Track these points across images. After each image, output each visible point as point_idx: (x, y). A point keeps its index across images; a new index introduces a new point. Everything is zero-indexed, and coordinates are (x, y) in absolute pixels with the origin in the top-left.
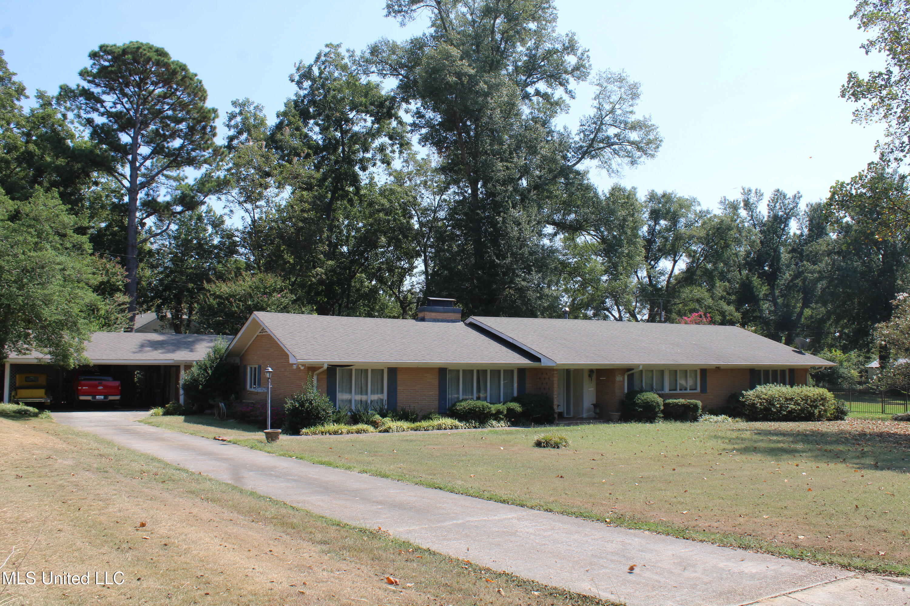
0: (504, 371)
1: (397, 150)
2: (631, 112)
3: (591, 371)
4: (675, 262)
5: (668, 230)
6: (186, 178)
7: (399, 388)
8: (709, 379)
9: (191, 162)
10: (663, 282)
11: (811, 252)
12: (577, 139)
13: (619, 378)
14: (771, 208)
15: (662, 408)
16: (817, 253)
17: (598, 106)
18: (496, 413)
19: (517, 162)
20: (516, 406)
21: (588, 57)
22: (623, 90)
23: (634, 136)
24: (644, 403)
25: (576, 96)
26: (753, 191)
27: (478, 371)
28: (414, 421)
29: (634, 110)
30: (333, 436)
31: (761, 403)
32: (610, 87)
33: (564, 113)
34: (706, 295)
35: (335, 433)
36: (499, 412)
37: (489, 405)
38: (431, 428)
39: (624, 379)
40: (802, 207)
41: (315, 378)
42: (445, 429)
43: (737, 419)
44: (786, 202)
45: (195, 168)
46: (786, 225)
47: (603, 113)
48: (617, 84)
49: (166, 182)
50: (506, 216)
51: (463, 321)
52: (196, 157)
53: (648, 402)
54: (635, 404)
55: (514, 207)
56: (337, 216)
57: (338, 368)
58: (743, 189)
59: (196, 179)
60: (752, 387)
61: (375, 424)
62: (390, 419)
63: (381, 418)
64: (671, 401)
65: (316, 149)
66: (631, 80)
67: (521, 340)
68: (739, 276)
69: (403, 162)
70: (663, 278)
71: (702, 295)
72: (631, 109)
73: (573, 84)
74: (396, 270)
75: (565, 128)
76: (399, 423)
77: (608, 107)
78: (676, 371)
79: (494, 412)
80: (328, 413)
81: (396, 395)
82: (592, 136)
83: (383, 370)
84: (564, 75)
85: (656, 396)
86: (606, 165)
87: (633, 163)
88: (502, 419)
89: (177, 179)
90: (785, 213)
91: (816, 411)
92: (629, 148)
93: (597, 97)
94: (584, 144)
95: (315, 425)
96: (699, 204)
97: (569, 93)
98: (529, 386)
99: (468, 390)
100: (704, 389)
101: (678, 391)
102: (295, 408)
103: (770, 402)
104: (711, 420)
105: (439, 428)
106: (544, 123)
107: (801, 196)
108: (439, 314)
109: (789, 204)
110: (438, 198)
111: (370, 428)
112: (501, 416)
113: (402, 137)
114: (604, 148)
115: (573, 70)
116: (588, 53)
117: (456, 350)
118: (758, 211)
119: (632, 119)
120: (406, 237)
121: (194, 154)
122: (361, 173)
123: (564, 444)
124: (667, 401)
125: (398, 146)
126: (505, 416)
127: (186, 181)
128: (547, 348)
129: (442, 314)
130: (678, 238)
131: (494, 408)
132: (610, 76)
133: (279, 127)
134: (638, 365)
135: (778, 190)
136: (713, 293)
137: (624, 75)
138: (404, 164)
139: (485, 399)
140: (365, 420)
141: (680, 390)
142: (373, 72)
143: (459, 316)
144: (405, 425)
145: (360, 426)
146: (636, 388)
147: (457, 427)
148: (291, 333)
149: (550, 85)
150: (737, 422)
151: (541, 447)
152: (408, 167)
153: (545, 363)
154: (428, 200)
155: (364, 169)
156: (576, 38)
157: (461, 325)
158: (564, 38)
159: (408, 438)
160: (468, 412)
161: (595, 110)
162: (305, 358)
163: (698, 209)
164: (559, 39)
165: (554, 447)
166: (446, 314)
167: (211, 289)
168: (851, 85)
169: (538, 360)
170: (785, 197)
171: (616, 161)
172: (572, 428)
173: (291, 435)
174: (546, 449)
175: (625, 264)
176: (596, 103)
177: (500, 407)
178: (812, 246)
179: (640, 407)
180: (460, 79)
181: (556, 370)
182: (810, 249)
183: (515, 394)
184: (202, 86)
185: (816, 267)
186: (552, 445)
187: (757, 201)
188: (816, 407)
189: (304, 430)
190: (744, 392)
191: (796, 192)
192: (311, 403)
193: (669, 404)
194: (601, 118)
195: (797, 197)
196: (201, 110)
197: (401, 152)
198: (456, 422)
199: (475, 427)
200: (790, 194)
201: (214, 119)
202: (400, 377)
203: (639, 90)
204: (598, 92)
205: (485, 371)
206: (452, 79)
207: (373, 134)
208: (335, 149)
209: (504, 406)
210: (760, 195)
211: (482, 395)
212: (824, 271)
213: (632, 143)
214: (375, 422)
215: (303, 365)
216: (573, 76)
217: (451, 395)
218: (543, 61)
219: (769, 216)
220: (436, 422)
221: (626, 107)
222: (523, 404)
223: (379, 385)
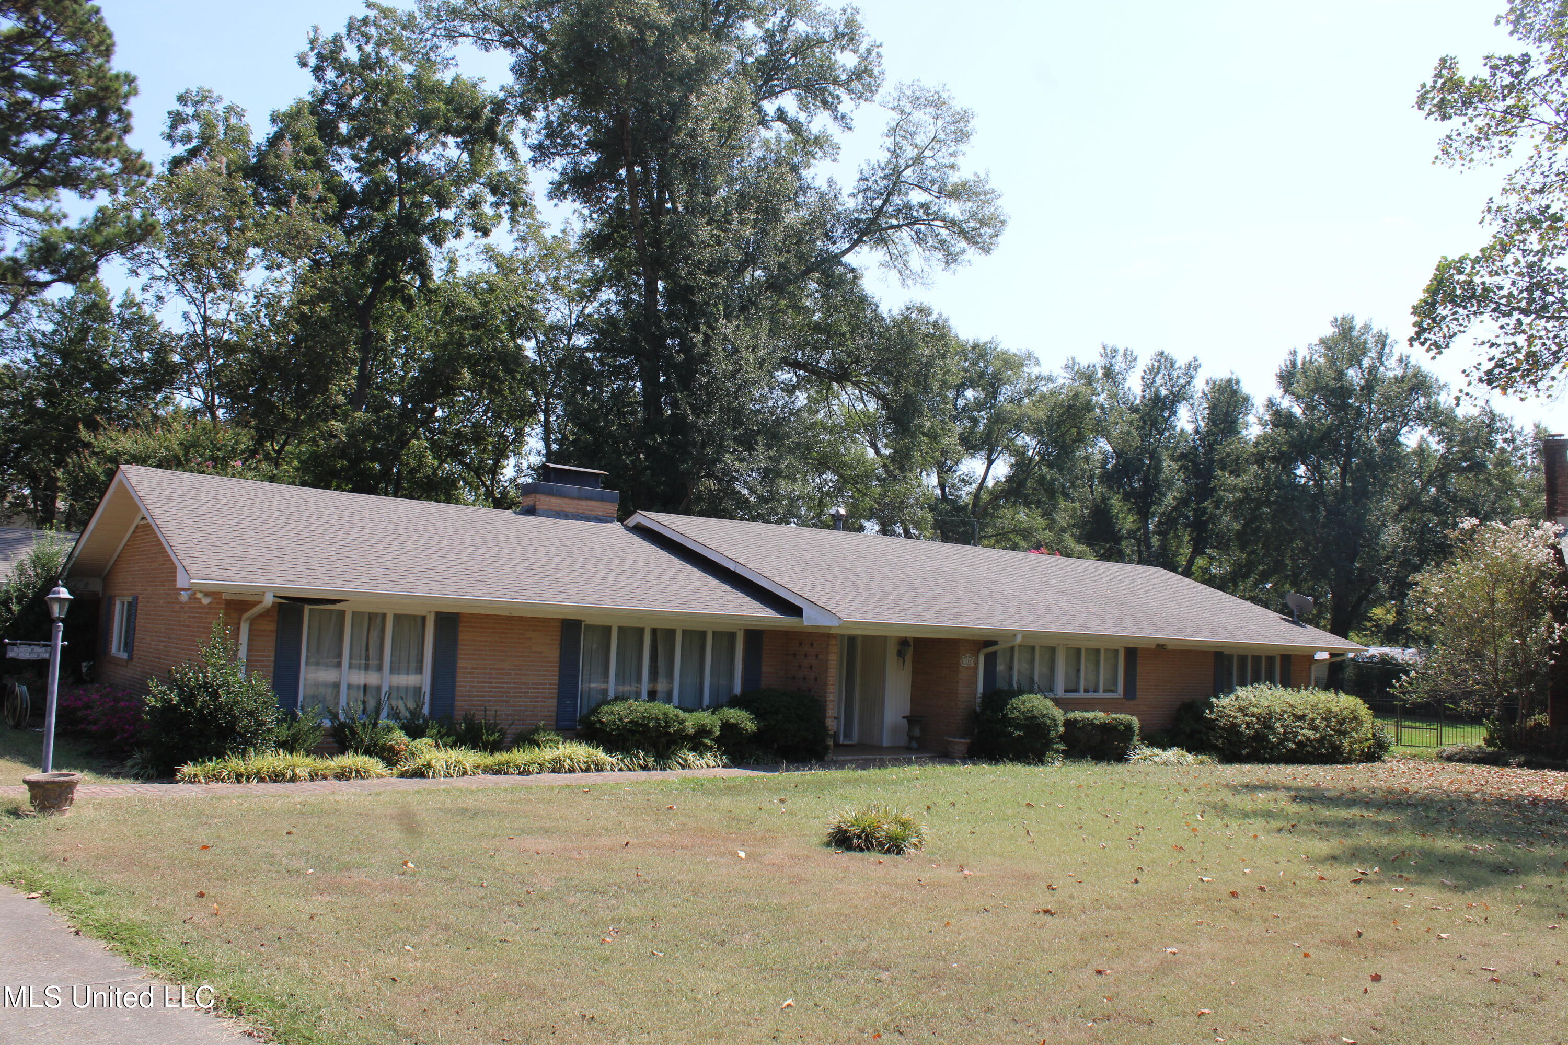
0: (714, 633)
1: (506, 216)
2: (952, 167)
3: (904, 643)
4: (991, 462)
5: (979, 405)
6: (65, 216)
7: (461, 663)
8: (1142, 669)
9: (72, 180)
10: (965, 494)
11: (1228, 455)
12: (851, 204)
13: (966, 661)
14: (1148, 385)
15: (1062, 730)
16: (1238, 458)
17: (892, 147)
18: (696, 734)
19: (738, 231)
20: (743, 719)
21: (879, 56)
22: (940, 122)
23: (954, 209)
24: (1027, 718)
25: (853, 124)
26: (1121, 352)
27: (654, 631)
28: (494, 748)
29: (958, 163)
30: (271, 787)
31: (1248, 724)
32: (918, 116)
33: (828, 160)
34: (1040, 522)
35: (277, 777)
36: (703, 731)
37: (682, 715)
38: (535, 767)
39: (977, 663)
40: (1199, 385)
41: (244, 629)
42: (571, 770)
43: (1202, 757)
44: (1175, 374)
45: (83, 194)
46: (1173, 413)
47: (902, 162)
48: (931, 110)
49: (19, 220)
50: (709, 332)
51: (621, 520)
52: (80, 169)
53: (1034, 717)
54: (1006, 721)
55: (727, 317)
56: (382, 331)
57: (307, 608)
58: (1104, 348)
59: (84, 221)
60: (1230, 690)
61: (389, 756)
62: (431, 741)
63: (407, 739)
64: (1077, 715)
65: (347, 198)
66: (958, 105)
67: (753, 565)
68: (1090, 496)
69: (516, 240)
70: (967, 489)
71: (1034, 524)
72: (952, 160)
73: (846, 104)
74: (490, 439)
75: (830, 181)
76: (455, 755)
77: (910, 152)
78: (1078, 651)
79: (692, 731)
80: (262, 723)
81: (454, 682)
82: (878, 203)
83: (424, 618)
84: (831, 87)
85: (1050, 703)
86: (899, 262)
87: (951, 258)
88: (710, 749)
89: (46, 218)
90: (1171, 392)
91: (1346, 743)
92: (944, 232)
93: (892, 132)
94: (863, 217)
95: (220, 755)
96: (1038, 363)
97: (842, 119)
98: (769, 672)
99: (630, 671)
100: (1130, 691)
101: (1082, 694)
102: (168, 708)
103: (1266, 722)
104: (1157, 759)
105: (556, 767)
106: (794, 169)
107: (1200, 366)
108: (567, 501)
109: (1178, 377)
110: (576, 309)
111: (375, 765)
112: (708, 742)
113: (516, 191)
114: (898, 227)
115: (849, 80)
116: (880, 50)
117: (605, 579)
118: (1126, 386)
119: (954, 178)
120: (510, 372)
121: (76, 162)
122: (432, 249)
123: (914, 840)
124: (1071, 715)
125: (508, 208)
126: (717, 740)
127: (65, 223)
128: (814, 585)
129: (575, 502)
130: (998, 419)
131: (691, 721)
132: (918, 93)
133: (274, 141)
134: (1014, 634)
135: (1162, 353)
136: (1053, 520)
137: (945, 95)
138: (519, 244)
139: (668, 700)
140: (367, 741)
141: (1086, 691)
142: (463, 35)
143: (612, 508)
144: (469, 758)
145: (348, 760)
146: (1001, 684)
147: (599, 768)
148: (198, 515)
149: (804, 107)
150: (1202, 762)
151: (850, 848)
152: (525, 250)
153: (811, 618)
154: (559, 315)
155: (438, 241)
156: (859, 18)
157: (617, 526)
158: (837, 16)
159: (470, 802)
160: (630, 730)
161: (888, 155)
162: (215, 575)
163: (1035, 371)
164: (828, 17)
165: (888, 851)
166: (584, 503)
167: (95, 443)
168: (1439, 85)
169: (796, 611)
170: (1172, 365)
171: (916, 257)
172: (873, 773)
173: (149, 779)
174: (866, 854)
175: (924, 449)
176: (889, 142)
177: (705, 718)
178: (1230, 444)
179: (1018, 727)
180: (642, 32)
181: (834, 636)
182: (1227, 450)
183: (738, 689)
184: (101, 19)
185: (1238, 480)
186: (881, 845)
187: (1126, 370)
188: (1344, 733)
189: (188, 769)
190: (1214, 700)
191: (1191, 359)
192: (215, 695)
193: (1075, 721)
194: (897, 172)
195: (1192, 367)
196: (99, 74)
197: (512, 220)
198: (600, 755)
199: (645, 768)
200: (1181, 361)
201: (126, 96)
202: (465, 636)
203: (970, 126)
204: (894, 124)
205: (671, 633)
206: (625, 29)
207: (461, 178)
208: (384, 205)
209: (715, 717)
210: (1130, 359)
211: (661, 686)
212: (1252, 489)
213: (952, 224)
214: (391, 749)
215: (206, 594)
216: (850, 91)
217: (589, 685)
218: (794, 55)
219: (1144, 396)
220: (547, 754)
221: (943, 157)
222: (758, 714)
223: (414, 652)
